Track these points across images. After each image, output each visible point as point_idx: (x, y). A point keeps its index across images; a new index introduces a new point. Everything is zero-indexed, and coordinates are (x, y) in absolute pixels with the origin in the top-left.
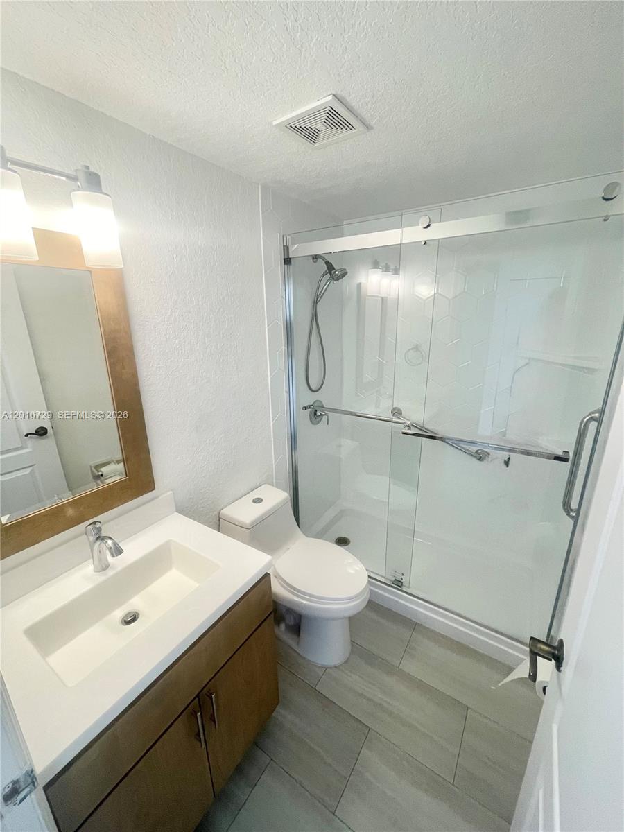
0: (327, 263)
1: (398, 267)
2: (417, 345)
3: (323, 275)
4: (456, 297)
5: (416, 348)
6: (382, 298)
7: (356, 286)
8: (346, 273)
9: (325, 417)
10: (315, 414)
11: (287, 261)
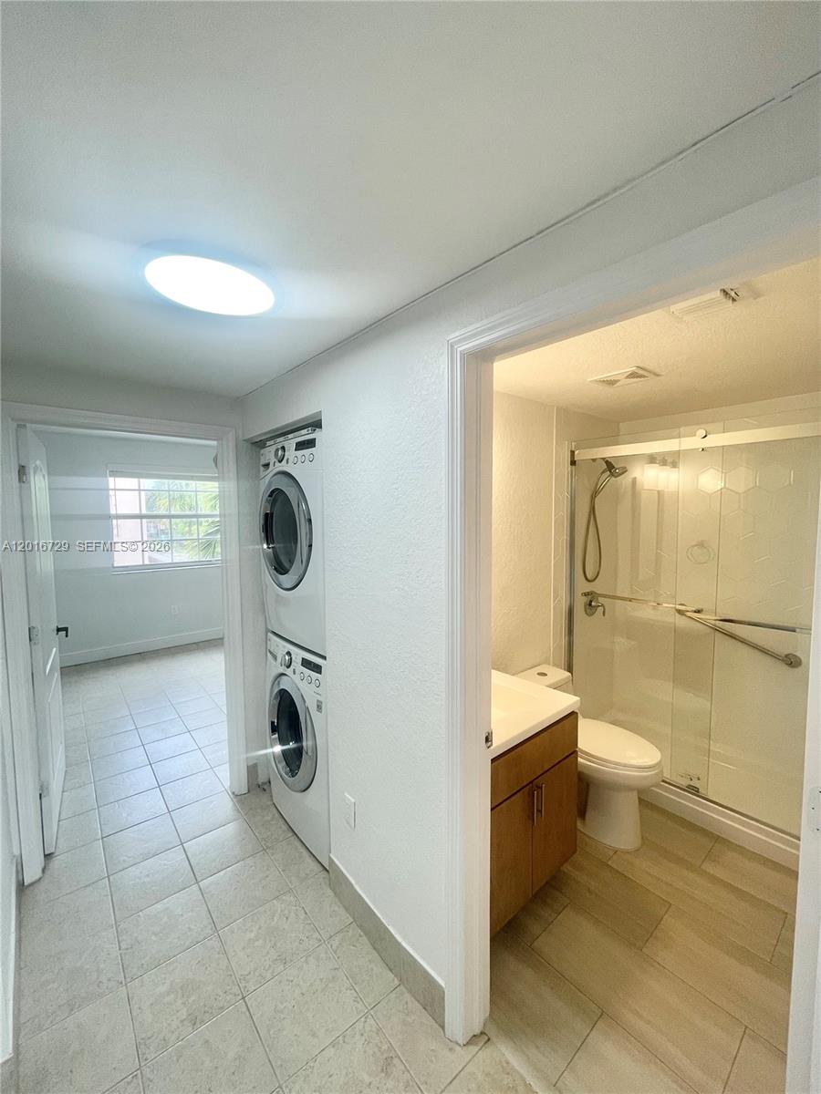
0: (607, 462)
1: (677, 460)
2: (702, 541)
3: (603, 472)
4: (748, 490)
5: (701, 545)
6: (659, 492)
7: (630, 480)
8: (626, 471)
9: (601, 609)
10: (590, 605)
11: (573, 463)
